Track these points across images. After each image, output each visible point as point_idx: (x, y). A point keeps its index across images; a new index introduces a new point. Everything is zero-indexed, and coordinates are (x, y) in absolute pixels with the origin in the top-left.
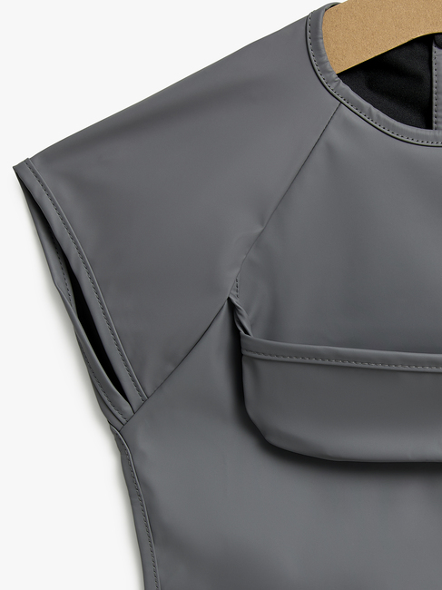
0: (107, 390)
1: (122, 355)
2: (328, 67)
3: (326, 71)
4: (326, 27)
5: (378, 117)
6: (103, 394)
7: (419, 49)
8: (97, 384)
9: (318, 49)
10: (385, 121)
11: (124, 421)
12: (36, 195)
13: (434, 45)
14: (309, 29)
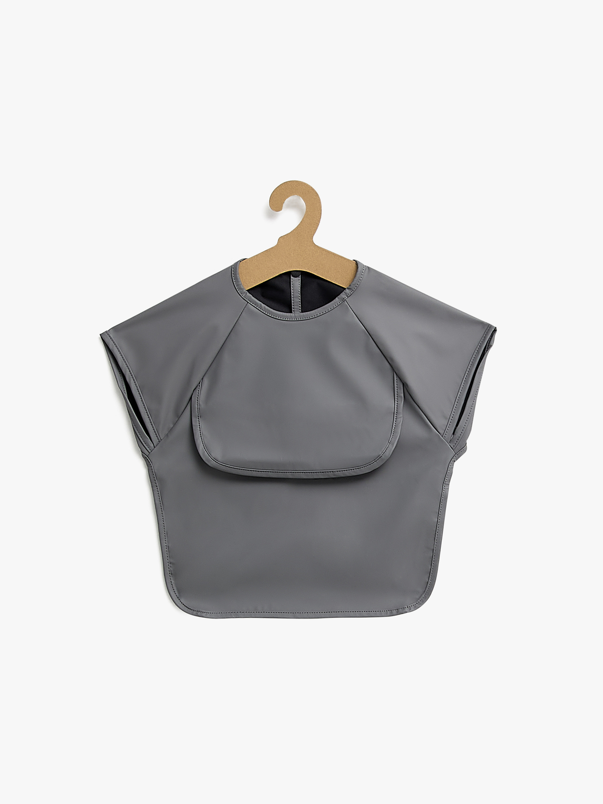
0: (140, 432)
1: (150, 420)
2: (242, 287)
3: (240, 289)
4: (241, 270)
5: (265, 308)
6: (138, 433)
7: (285, 277)
8: (134, 427)
9: (236, 279)
10: (268, 309)
11: (150, 451)
12: (111, 347)
13: (292, 277)
14: (233, 271)
